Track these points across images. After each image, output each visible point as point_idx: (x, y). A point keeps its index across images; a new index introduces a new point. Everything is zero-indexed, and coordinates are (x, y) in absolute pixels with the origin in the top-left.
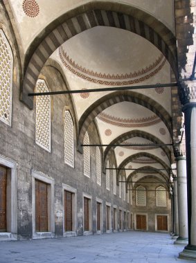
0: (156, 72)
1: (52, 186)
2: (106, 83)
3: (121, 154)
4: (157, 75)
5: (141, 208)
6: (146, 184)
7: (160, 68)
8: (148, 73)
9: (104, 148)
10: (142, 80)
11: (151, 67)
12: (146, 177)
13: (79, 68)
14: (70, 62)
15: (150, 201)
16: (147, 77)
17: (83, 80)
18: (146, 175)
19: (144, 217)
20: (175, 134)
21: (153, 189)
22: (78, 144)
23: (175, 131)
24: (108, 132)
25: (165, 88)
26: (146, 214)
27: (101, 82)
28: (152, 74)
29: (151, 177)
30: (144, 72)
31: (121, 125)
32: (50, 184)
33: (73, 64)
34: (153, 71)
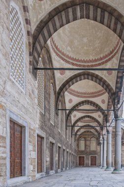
0: (109, 60)
1: (45, 139)
2: (76, 65)
3: (75, 116)
4: (110, 62)
5: (82, 152)
6: (85, 136)
7: (112, 57)
8: (104, 60)
9: (68, 111)
10: (99, 64)
11: (106, 56)
12: (85, 132)
13: (60, 52)
14: (55, 46)
15: (87, 147)
16: (103, 63)
17: (62, 61)
18: (86, 130)
19: (84, 157)
20: (116, 103)
21: (89, 139)
22: (56, 109)
23: (116, 101)
24: (70, 101)
25: (113, 71)
26: (85, 156)
27: (73, 64)
28: (107, 61)
29: (88, 132)
30: (101, 59)
31: (78, 96)
32: (43, 138)
33: (57, 48)
34: (107, 59)
